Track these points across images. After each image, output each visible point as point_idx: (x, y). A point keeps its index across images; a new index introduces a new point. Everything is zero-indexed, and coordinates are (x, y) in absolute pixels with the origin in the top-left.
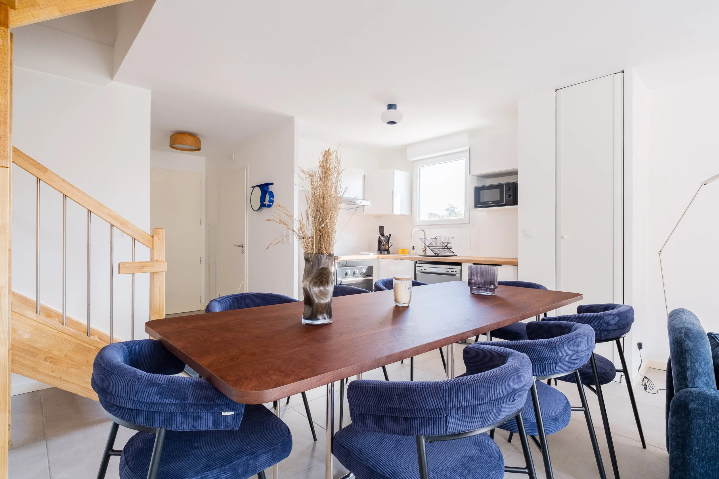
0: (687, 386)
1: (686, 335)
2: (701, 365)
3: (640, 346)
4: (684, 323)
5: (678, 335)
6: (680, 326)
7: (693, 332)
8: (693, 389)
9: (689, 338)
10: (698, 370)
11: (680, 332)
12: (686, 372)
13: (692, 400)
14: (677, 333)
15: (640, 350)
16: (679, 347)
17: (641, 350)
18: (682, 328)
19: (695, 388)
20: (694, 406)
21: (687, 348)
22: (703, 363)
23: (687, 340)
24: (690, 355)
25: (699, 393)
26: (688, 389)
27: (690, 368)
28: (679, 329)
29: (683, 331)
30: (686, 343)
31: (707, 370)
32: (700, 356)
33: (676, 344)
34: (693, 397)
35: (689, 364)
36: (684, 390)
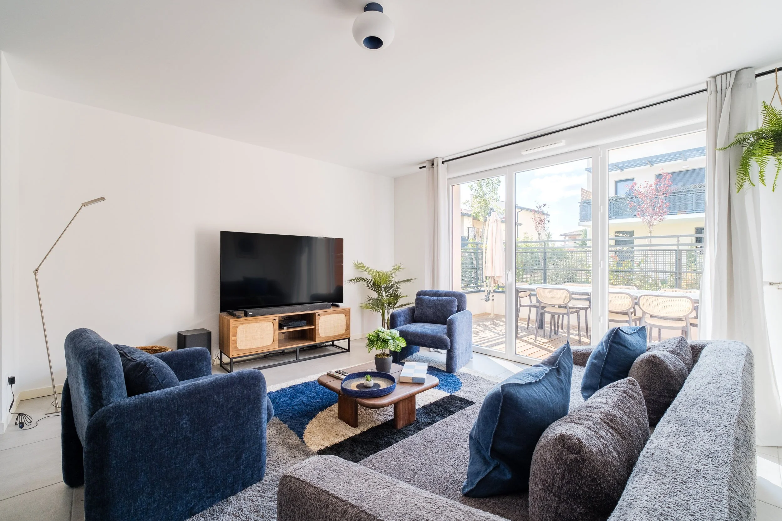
0: (102, 406)
1: (100, 354)
2: (115, 380)
3: (12, 381)
4: (95, 343)
5: (91, 357)
6: (92, 347)
7: (107, 350)
8: (109, 405)
9: (104, 357)
10: (112, 386)
11: (94, 354)
12: (101, 392)
13: (110, 417)
14: (90, 355)
15: (11, 386)
16: (93, 370)
17: (13, 385)
18: (95, 349)
19: (110, 404)
20: (112, 422)
21: (101, 367)
22: (117, 377)
23: (102, 360)
24: (105, 373)
25: (115, 407)
26: (103, 408)
27: (105, 386)
28: (91, 350)
29: (97, 352)
30: (101, 362)
31: (120, 382)
32: (114, 371)
33: (89, 367)
34: (110, 414)
35: (104, 383)
36: (100, 410)
